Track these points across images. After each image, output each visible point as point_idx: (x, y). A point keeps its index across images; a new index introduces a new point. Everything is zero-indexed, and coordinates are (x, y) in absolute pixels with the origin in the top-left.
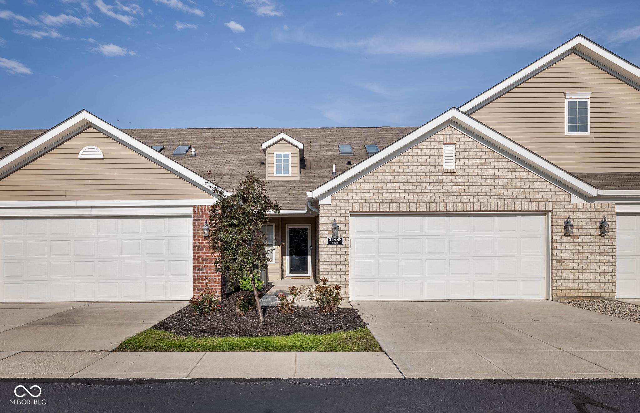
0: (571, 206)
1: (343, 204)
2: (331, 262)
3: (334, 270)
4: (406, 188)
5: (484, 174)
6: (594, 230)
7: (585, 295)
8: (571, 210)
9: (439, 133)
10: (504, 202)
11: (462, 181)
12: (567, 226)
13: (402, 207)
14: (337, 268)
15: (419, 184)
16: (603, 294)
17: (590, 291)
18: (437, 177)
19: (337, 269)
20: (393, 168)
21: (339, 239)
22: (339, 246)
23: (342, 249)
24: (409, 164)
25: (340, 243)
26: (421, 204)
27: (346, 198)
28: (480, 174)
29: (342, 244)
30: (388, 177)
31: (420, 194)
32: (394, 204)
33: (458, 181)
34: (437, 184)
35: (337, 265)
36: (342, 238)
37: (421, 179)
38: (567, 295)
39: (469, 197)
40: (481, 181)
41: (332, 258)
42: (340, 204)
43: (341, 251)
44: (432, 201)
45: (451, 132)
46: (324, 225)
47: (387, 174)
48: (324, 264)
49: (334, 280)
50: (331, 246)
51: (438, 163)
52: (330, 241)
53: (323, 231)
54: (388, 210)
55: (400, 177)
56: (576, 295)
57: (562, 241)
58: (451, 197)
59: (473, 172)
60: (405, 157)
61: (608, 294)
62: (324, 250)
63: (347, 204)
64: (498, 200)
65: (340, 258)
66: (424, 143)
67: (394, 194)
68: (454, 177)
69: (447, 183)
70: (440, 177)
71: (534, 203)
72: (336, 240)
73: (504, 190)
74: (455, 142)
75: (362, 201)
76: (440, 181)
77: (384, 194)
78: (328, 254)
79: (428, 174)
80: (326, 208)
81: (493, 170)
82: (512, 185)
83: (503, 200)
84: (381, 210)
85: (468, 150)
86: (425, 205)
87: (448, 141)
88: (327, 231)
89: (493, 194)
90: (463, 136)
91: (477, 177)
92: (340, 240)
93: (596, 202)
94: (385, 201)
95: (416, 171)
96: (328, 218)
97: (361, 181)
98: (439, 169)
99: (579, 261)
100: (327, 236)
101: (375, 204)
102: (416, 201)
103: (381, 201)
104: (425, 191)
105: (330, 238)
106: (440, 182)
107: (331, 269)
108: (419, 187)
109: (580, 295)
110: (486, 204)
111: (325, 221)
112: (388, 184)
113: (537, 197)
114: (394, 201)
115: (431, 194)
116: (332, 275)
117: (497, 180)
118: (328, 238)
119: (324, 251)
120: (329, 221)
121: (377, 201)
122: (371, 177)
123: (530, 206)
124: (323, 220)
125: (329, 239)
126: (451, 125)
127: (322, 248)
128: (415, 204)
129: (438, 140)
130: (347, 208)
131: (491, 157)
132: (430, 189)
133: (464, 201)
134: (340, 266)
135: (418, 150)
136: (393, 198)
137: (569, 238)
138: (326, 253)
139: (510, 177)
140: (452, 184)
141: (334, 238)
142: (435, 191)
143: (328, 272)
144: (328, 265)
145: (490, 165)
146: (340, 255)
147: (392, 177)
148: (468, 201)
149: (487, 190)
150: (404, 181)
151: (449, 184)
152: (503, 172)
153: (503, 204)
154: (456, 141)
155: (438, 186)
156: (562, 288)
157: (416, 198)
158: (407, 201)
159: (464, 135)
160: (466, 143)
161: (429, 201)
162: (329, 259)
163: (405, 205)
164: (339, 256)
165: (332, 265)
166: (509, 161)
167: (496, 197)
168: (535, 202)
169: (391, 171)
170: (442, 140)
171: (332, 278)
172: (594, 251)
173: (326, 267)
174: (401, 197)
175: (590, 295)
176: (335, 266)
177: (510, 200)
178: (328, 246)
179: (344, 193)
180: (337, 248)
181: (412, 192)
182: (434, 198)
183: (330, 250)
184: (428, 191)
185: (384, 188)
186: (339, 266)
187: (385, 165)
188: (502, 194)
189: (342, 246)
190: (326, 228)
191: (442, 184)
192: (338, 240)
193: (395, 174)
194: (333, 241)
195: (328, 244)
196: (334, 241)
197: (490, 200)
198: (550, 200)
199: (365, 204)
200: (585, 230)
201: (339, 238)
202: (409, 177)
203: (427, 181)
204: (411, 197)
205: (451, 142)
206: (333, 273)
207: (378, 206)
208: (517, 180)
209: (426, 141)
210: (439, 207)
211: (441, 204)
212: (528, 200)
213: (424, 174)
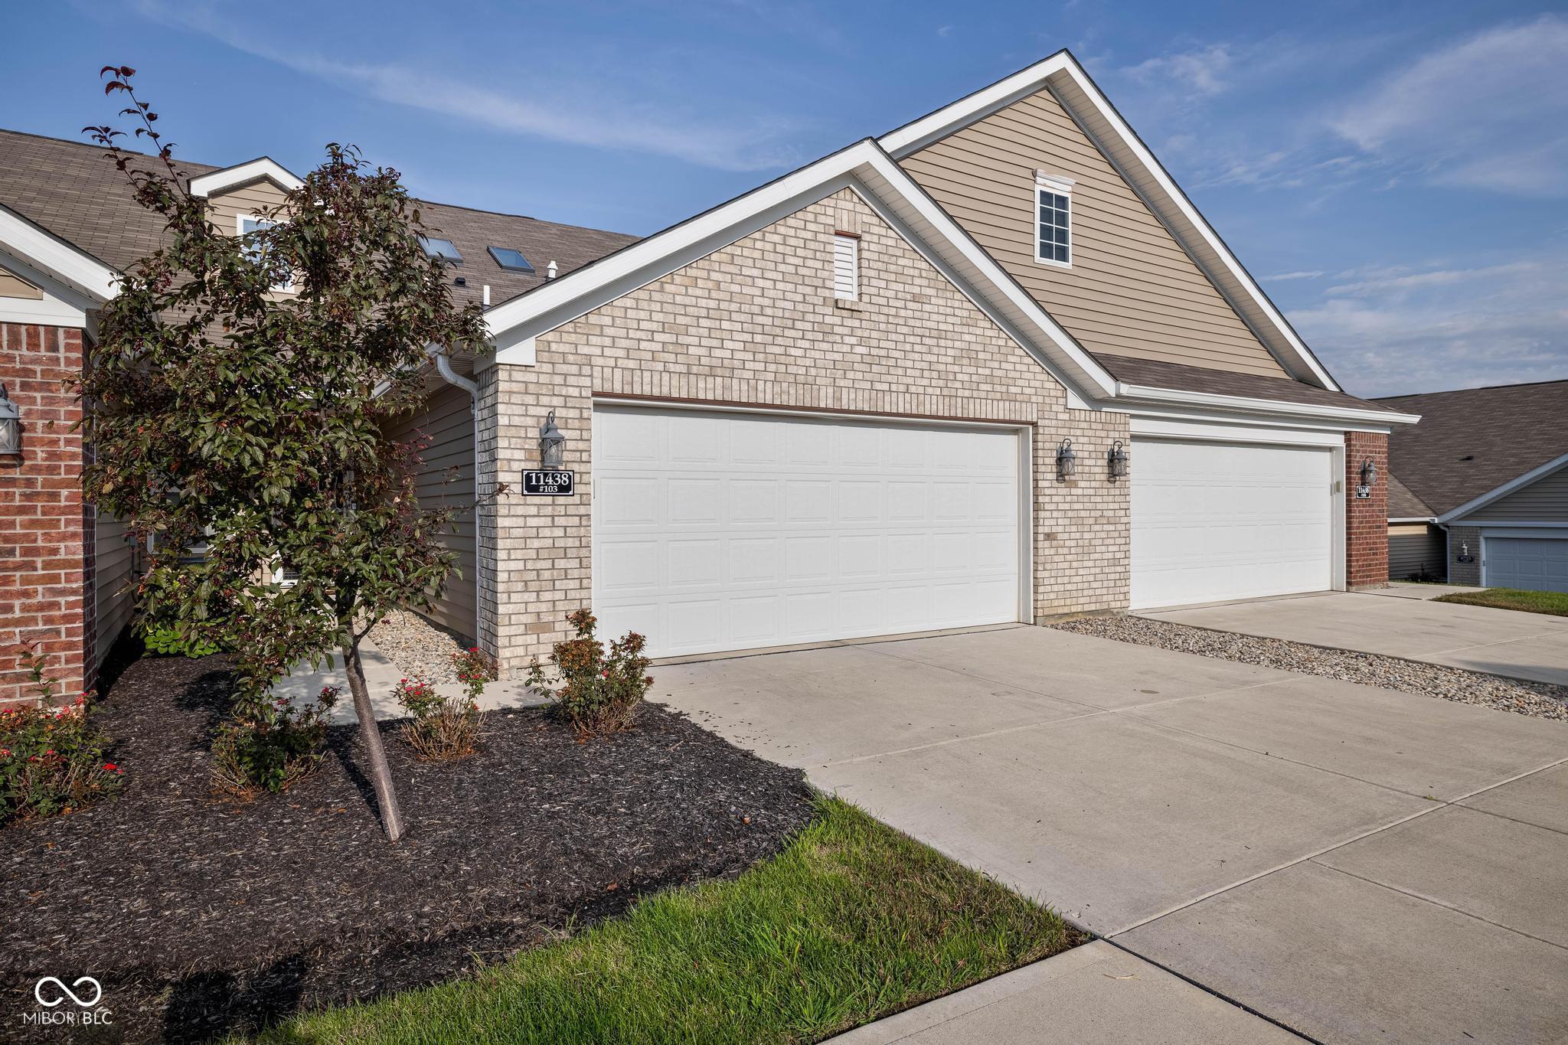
0: (1066, 416)
1: (574, 369)
2: (535, 551)
3: (546, 575)
4: (748, 337)
5: (918, 323)
6: (1100, 467)
7: (1087, 608)
8: (1067, 425)
9: (825, 202)
10: (956, 397)
11: (874, 334)
12: (1063, 458)
13: (739, 392)
14: (553, 568)
15: (778, 331)
16: (1113, 605)
17: (1094, 599)
18: (819, 318)
19: (555, 572)
20: (715, 276)
21: (561, 478)
22: (561, 500)
23: (571, 510)
24: (756, 272)
25: (565, 489)
26: (785, 385)
27: (584, 350)
28: (911, 322)
29: (571, 493)
30: (703, 303)
31: (783, 359)
32: (719, 380)
33: (866, 334)
34: (820, 336)
35: (553, 559)
36: (571, 473)
37: (783, 317)
38: (1060, 611)
39: (889, 378)
40: (911, 339)
41: (538, 537)
42: (564, 368)
43: (566, 515)
44: (810, 380)
45: (850, 206)
46: (513, 432)
47: (699, 292)
48: (513, 557)
49: (543, 607)
50: (536, 500)
51: (824, 280)
52: (534, 483)
53: (509, 451)
54: (701, 396)
55: (734, 307)
56: (1074, 609)
57: (1053, 492)
58: (850, 375)
59: (896, 316)
60: (746, 252)
61: (1118, 604)
62: (512, 513)
63: (586, 370)
64: (945, 392)
65: (565, 536)
66: (791, 221)
67: (717, 353)
68: (857, 323)
69: (842, 336)
70: (828, 319)
71: (1007, 403)
72: (551, 481)
73: (957, 368)
74: (859, 232)
75: (631, 364)
76: (827, 329)
77: (692, 350)
78: (525, 523)
79: (800, 307)
80: (518, 376)
81: (934, 317)
82: (970, 358)
83: (953, 392)
84: (684, 395)
85: (886, 258)
86: (792, 391)
87: (845, 228)
88: (523, 451)
89: (935, 375)
90: (875, 220)
91: (905, 330)
92: (565, 482)
93: (1104, 409)
94: (695, 369)
95: (772, 293)
96: (526, 410)
97: (629, 302)
98: (824, 298)
99: (1078, 535)
100: (523, 465)
101: (666, 376)
102: (771, 377)
103: (683, 369)
104: (793, 351)
105: (534, 475)
106: (828, 332)
107: (535, 572)
108: (779, 341)
109: (1079, 609)
110: (921, 397)
111: (516, 417)
112: (703, 322)
113: (1013, 390)
114: (719, 371)
115: (808, 362)
116: (538, 592)
117: (942, 343)
118: (525, 473)
119: (513, 516)
120: (528, 418)
121: (672, 367)
122: (656, 296)
123: (1000, 411)
124: (509, 415)
125: (528, 478)
126: (851, 186)
127: (507, 507)
128: (769, 384)
129: (821, 219)
130: (587, 382)
131: (932, 283)
132: (806, 349)
133: (878, 386)
134: (563, 561)
135: (777, 239)
136: (715, 362)
137: (1063, 485)
138: (520, 522)
139: (967, 337)
140: (853, 340)
141: (546, 475)
142: (817, 355)
143: (526, 582)
144: (525, 560)
145: (930, 304)
146: (565, 527)
147: (712, 304)
148: (886, 387)
149: (925, 366)
150: (743, 317)
151: (847, 339)
152: (953, 324)
153: (953, 401)
154: (863, 232)
155: (823, 341)
156: (1053, 596)
157: (772, 367)
158: (748, 375)
159: (878, 219)
160: (883, 240)
161: (801, 379)
162: (528, 540)
163: (744, 387)
164: (562, 529)
165: (538, 558)
166: (964, 299)
167: (941, 383)
168: (1010, 401)
169: (710, 285)
170: (831, 221)
171: (538, 601)
172: (1100, 513)
173: (520, 565)
174: (737, 364)
175: (1094, 609)
176: (548, 564)
177: (967, 393)
178: (525, 500)
179: (575, 333)
180: (554, 504)
181: (762, 350)
182: (813, 371)
183: (533, 510)
184: (800, 352)
185: (692, 330)
186: (561, 564)
187: (694, 265)
188: (951, 377)
189: (570, 500)
190: (519, 440)
191: (831, 338)
192: (557, 482)
193: (722, 295)
194: (542, 483)
195: (525, 492)
196: (546, 484)
197: (930, 390)
198: (1034, 399)
199: (638, 373)
200: (1087, 469)
201: (561, 474)
202: (756, 310)
203: (799, 325)
204: (761, 366)
205: (852, 230)
206: (541, 585)
207: (674, 382)
208: (980, 348)
209: (795, 218)
210: (826, 399)
211: (830, 390)
212: (998, 396)
213: (789, 305)
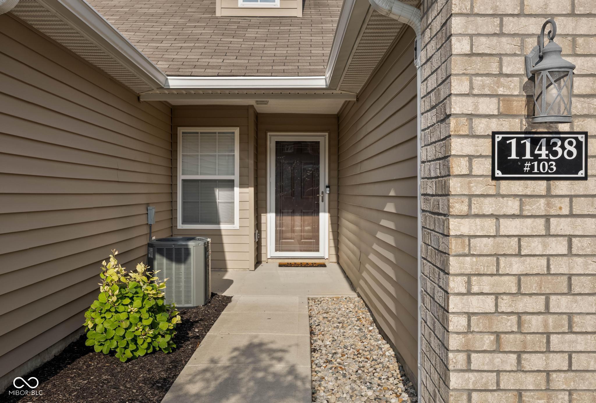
2: (514, 279)
3: (535, 324)
14: (547, 311)
19: (551, 319)
21: (563, 147)
22: (562, 188)
23: (581, 206)
25: (570, 167)
29: (581, 174)
35: (547, 296)
36: (581, 138)
41: (519, 255)
43: (571, 215)
46: (478, 65)
48: (475, 289)
50: (518, 187)
52: (514, 156)
53: (470, 100)
62: (474, 211)
65: (570, 254)
72: (544, 152)
78: (498, 229)
88: (495, 100)
92: (570, 153)
96: (501, 25)
100: (495, 125)
105: (514, 142)
107: (514, 318)
111: (483, 39)
116: (519, 354)
118: (499, 138)
119: (477, 216)
120: (504, 40)
124: (471, 36)
125: (504, 148)
127: (466, 200)
134: (564, 300)
138: (489, 226)
141: (535, 142)
143: (498, 334)
144: (497, 295)
146: (570, 238)
162: (502, 260)
164: (564, 242)
165: (519, 293)
171: (520, 369)
173: (488, 304)
176: (538, 304)
178: (498, 187)
180: (549, 195)
183: (512, 206)
186: (562, 304)
189: (579, 188)
190: (488, 80)
192: (555, 153)
194: (528, 156)
195: (498, 173)
196: (536, 157)
201: (563, 140)
206: (524, 342)
